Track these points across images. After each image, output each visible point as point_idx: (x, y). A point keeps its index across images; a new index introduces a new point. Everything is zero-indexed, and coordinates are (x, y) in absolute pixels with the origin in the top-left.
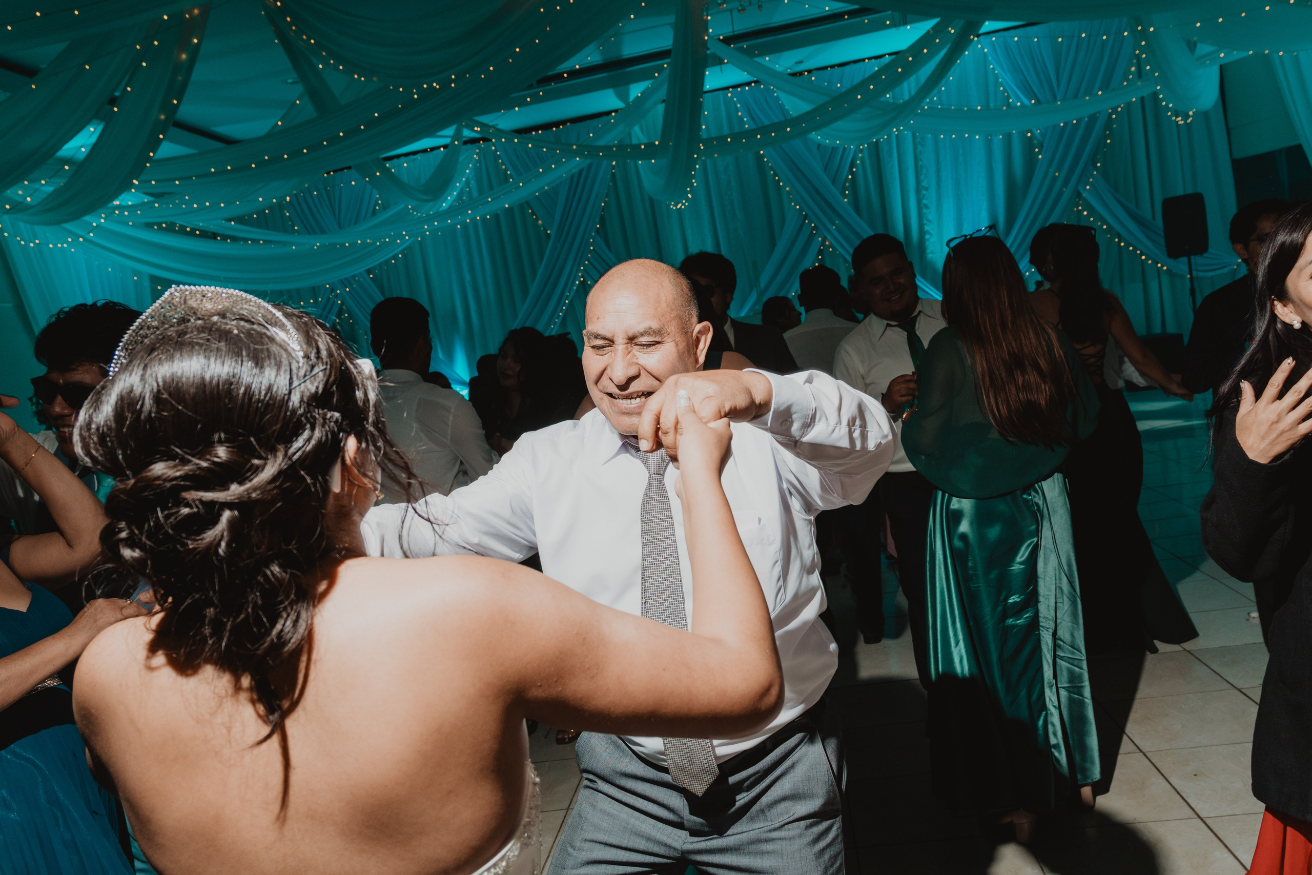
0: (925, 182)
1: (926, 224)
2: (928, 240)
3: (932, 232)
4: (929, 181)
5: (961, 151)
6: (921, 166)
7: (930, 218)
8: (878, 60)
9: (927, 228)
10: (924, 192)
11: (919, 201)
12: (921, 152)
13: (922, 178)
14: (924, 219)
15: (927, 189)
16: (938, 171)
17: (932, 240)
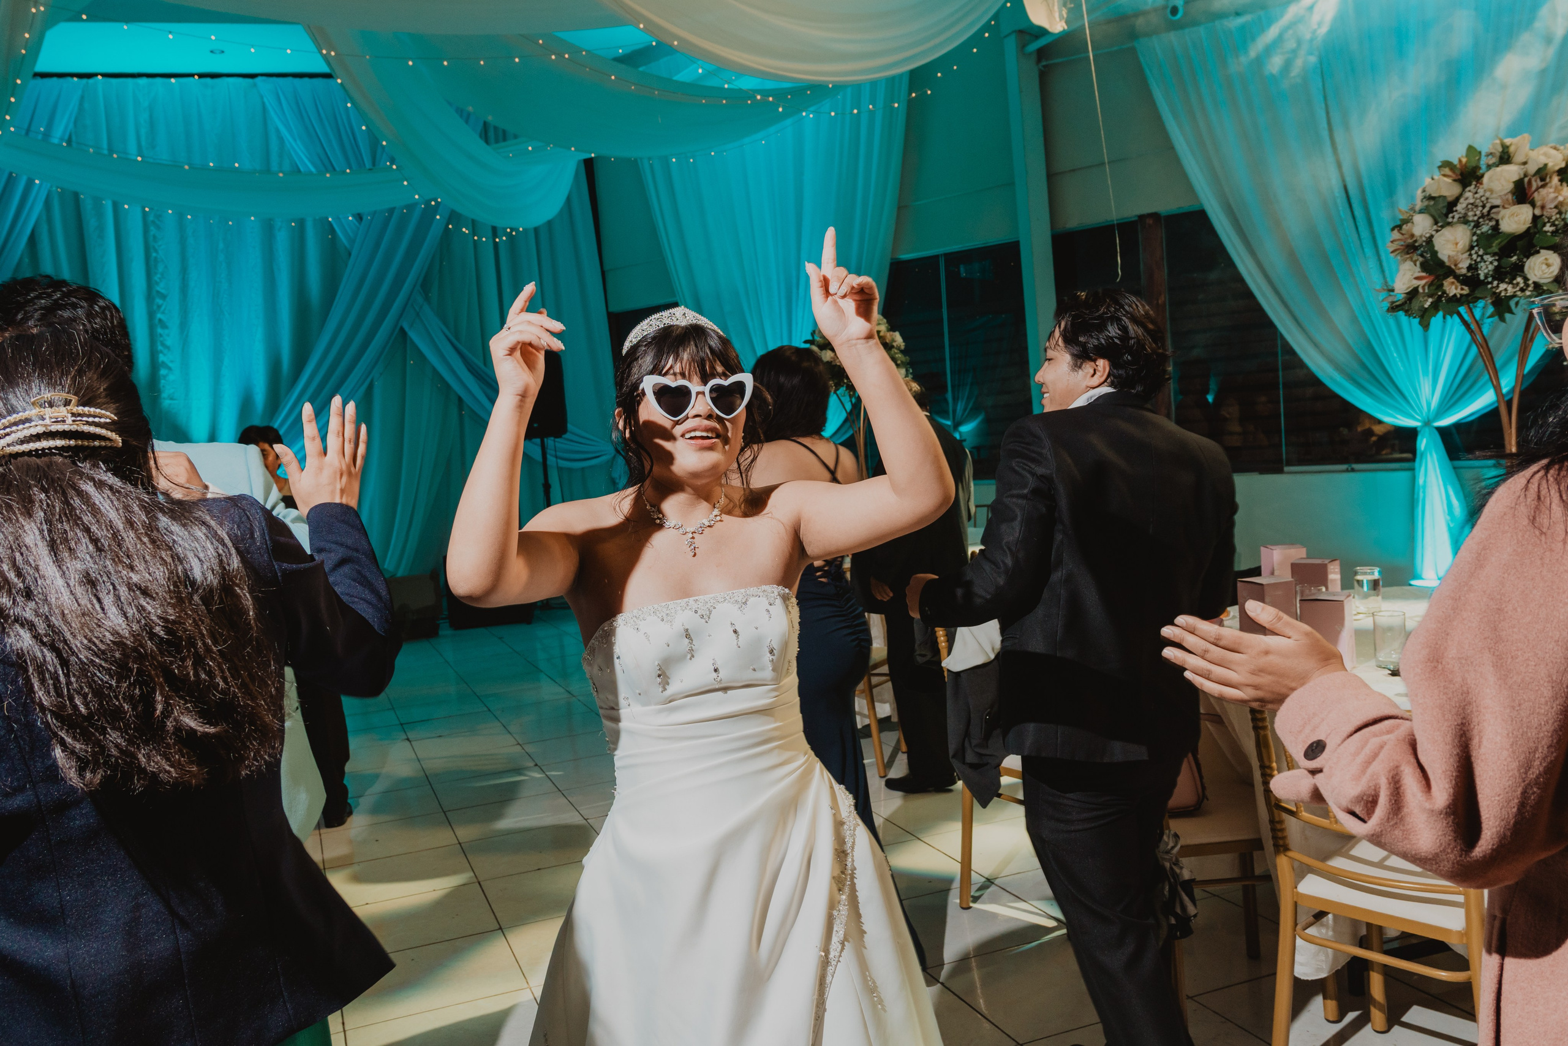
0: (162, 285)
1: (161, 352)
2: (165, 377)
3: (170, 365)
4: (168, 284)
5: (221, 246)
6: (156, 258)
7: (168, 343)
8: (85, 81)
9: (162, 358)
10: (159, 301)
11: (151, 315)
12: (154, 237)
13: (156, 278)
14: (159, 344)
15: (164, 297)
16: (184, 270)
17: (171, 377)
